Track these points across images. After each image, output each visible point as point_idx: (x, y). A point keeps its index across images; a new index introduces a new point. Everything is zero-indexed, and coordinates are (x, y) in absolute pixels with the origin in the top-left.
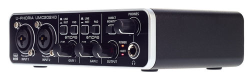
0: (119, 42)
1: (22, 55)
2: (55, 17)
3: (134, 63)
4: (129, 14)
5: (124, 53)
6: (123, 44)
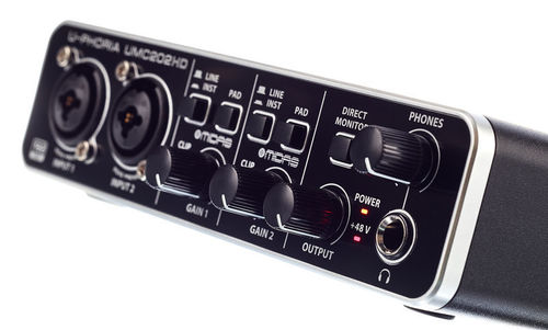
0: (357, 196)
1: (56, 149)
2: (183, 64)
3: (385, 276)
4: (412, 115)
5: (362, 235)
6: (366, 207)
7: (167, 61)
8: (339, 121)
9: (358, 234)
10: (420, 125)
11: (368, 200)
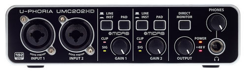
0: (195, 38)
1: (31, 54)
2: (92, 12)
3: (217, 59)
4: (210, 10)
5: (202, 49)
6: (201, 40)
7: (83, 12)
8: (178, 17)
9: (200, 49)
10: (214, 12)
11: (201, 38)
